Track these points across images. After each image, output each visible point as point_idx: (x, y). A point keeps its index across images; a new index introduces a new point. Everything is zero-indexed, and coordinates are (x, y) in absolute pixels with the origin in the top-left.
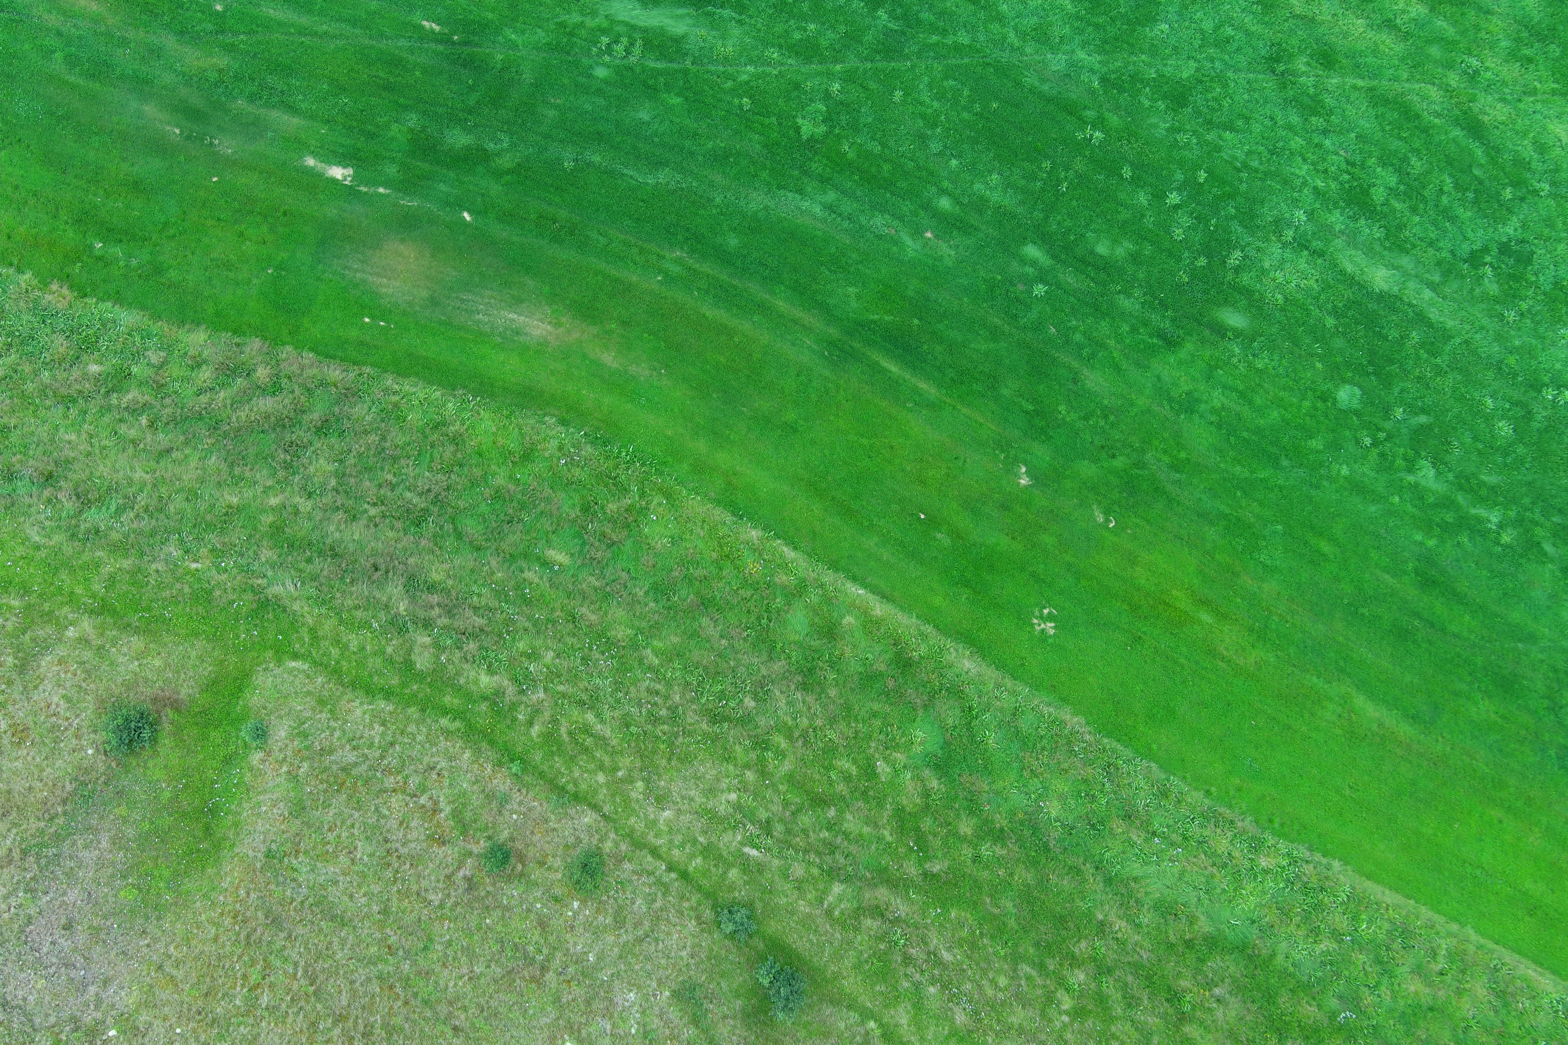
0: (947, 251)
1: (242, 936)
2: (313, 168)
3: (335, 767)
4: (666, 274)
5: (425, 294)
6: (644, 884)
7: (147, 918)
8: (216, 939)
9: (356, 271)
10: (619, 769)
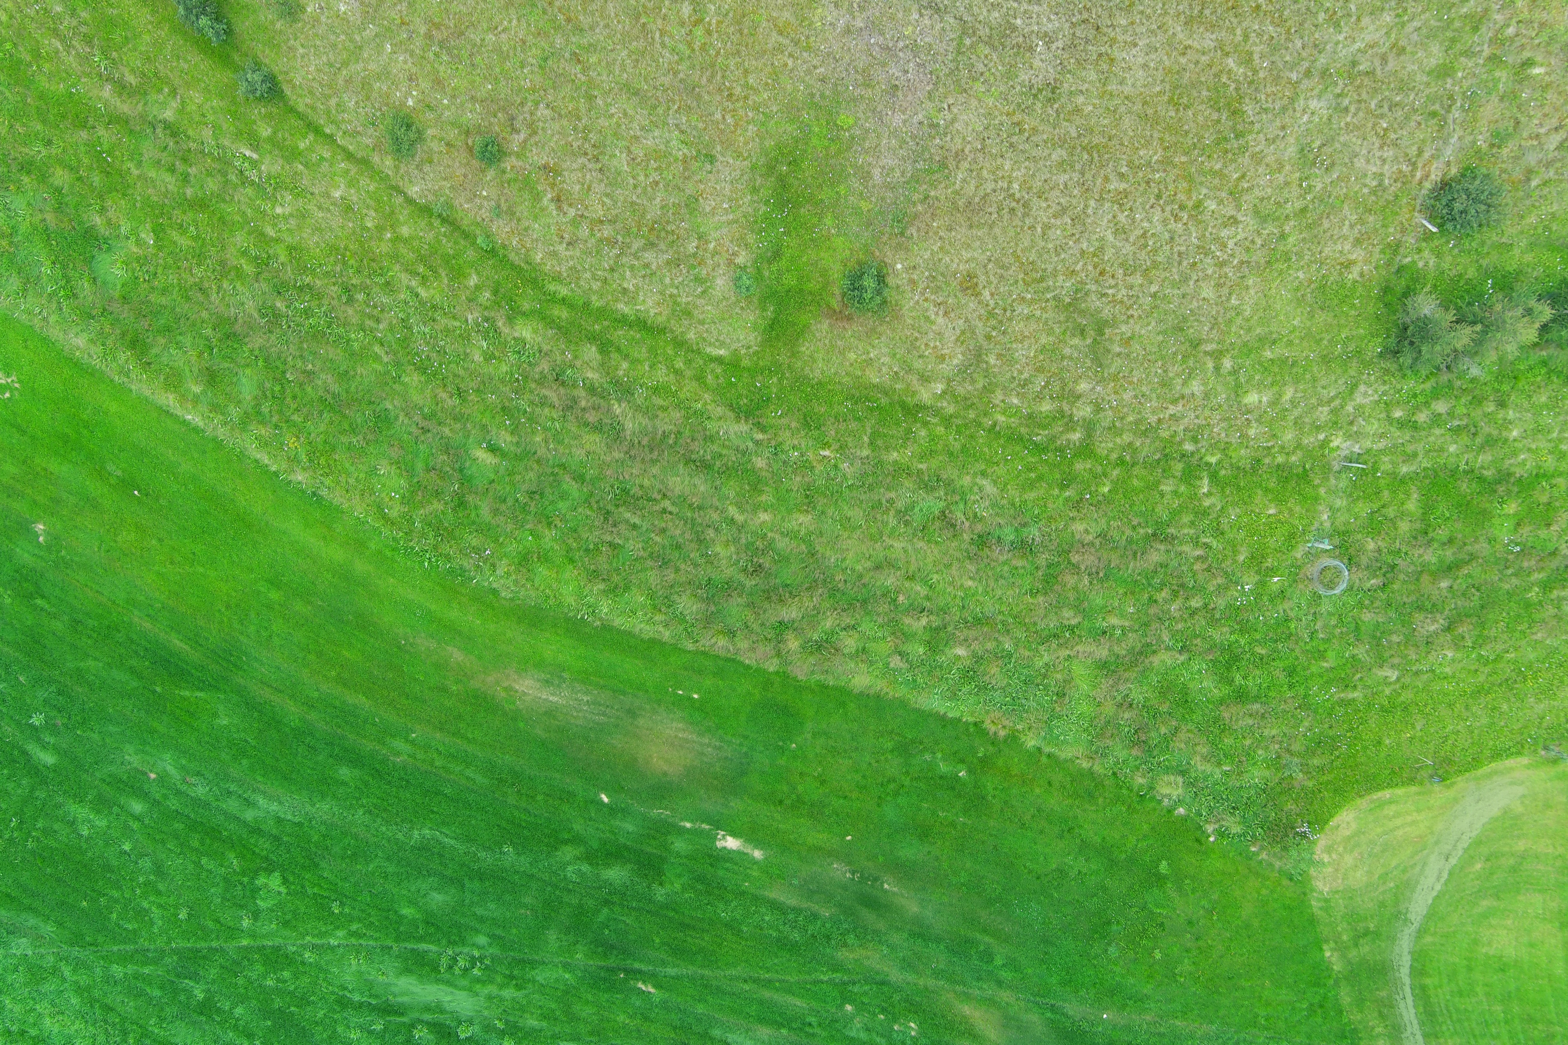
0: (132, 757)
1: (719, 74)
2: (756, 847)
3: (663, 246)
4: (407, 740)
5: (641, 722)
6: (350, 122)
7: (822, 96)
8: (746, 72)
9: (709, 745)
10: (391, 240)
